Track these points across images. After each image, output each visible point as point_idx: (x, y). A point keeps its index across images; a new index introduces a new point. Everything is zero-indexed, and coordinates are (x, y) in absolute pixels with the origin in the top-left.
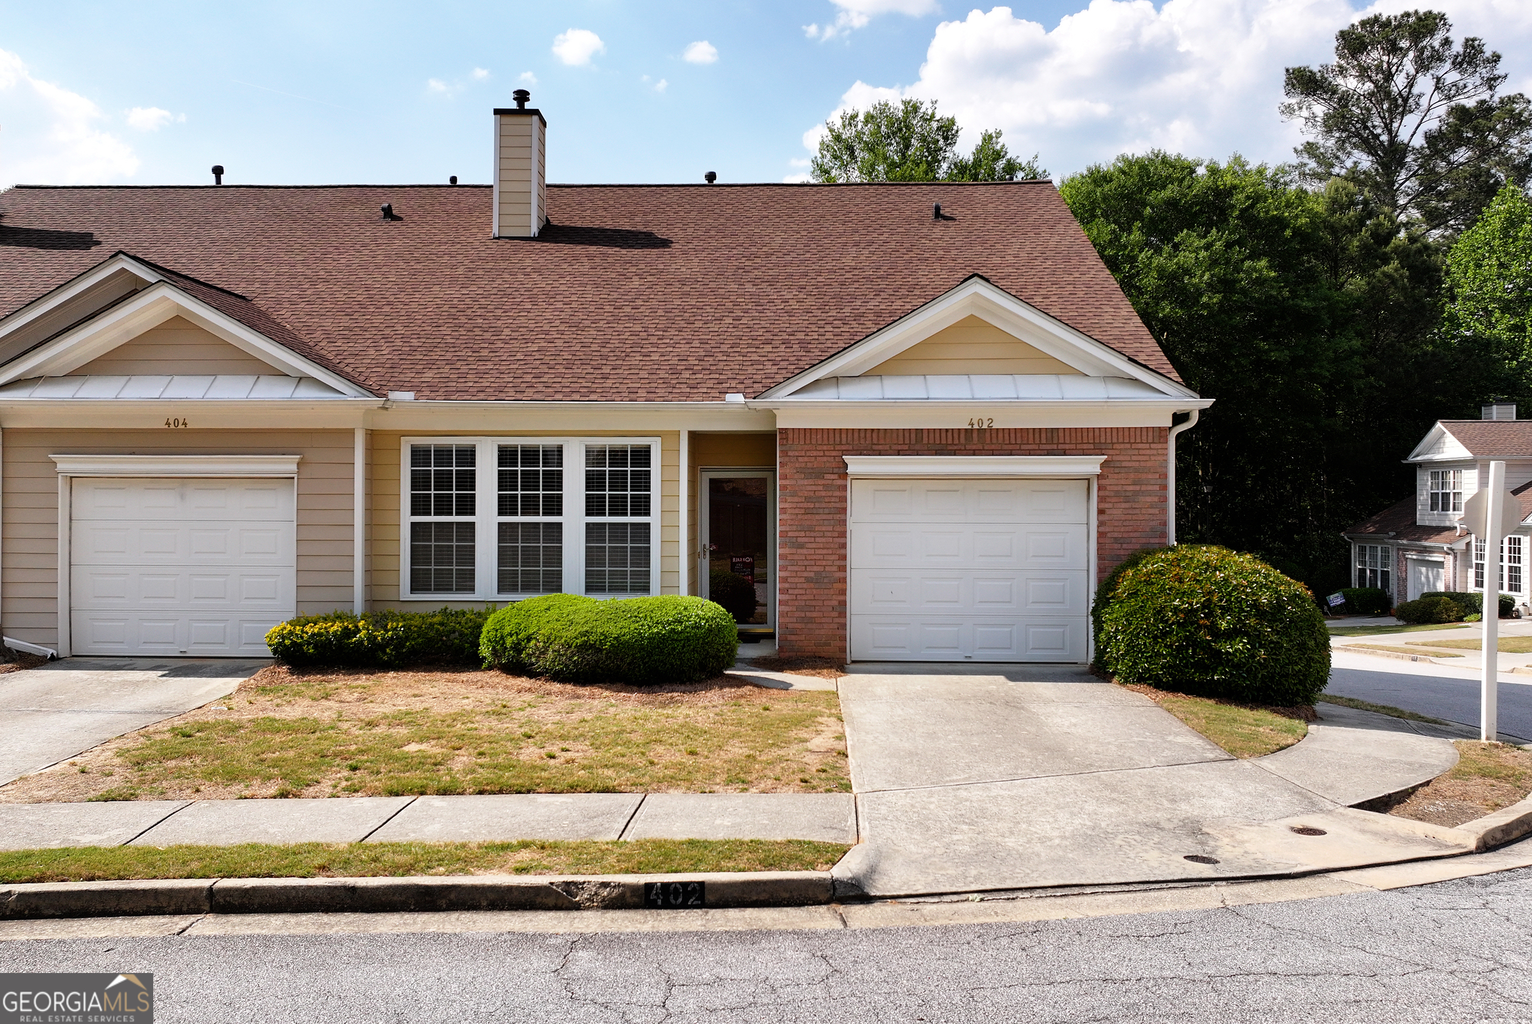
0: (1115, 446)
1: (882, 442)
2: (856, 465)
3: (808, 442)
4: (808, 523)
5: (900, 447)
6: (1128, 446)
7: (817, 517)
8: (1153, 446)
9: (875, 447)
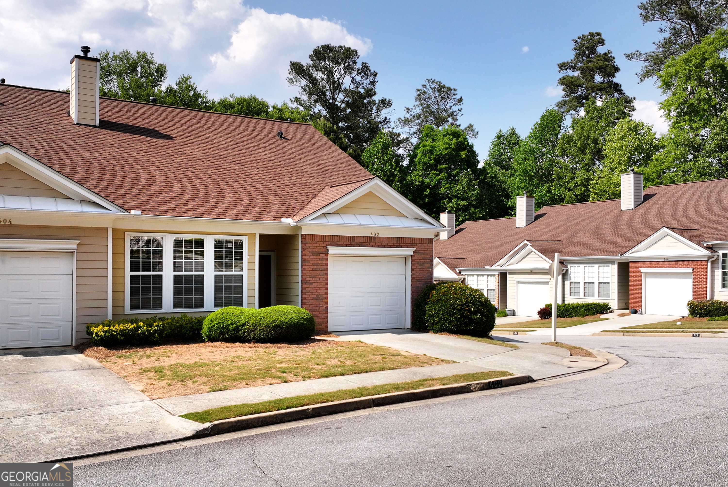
0: (417, 245)
1: (341, 241)
2: (332, 250)
3: (314, 240)
5: (347, 243)
6: (421, 245)
7: (317, 272)
8: (429, 245)
9: (338, 243)
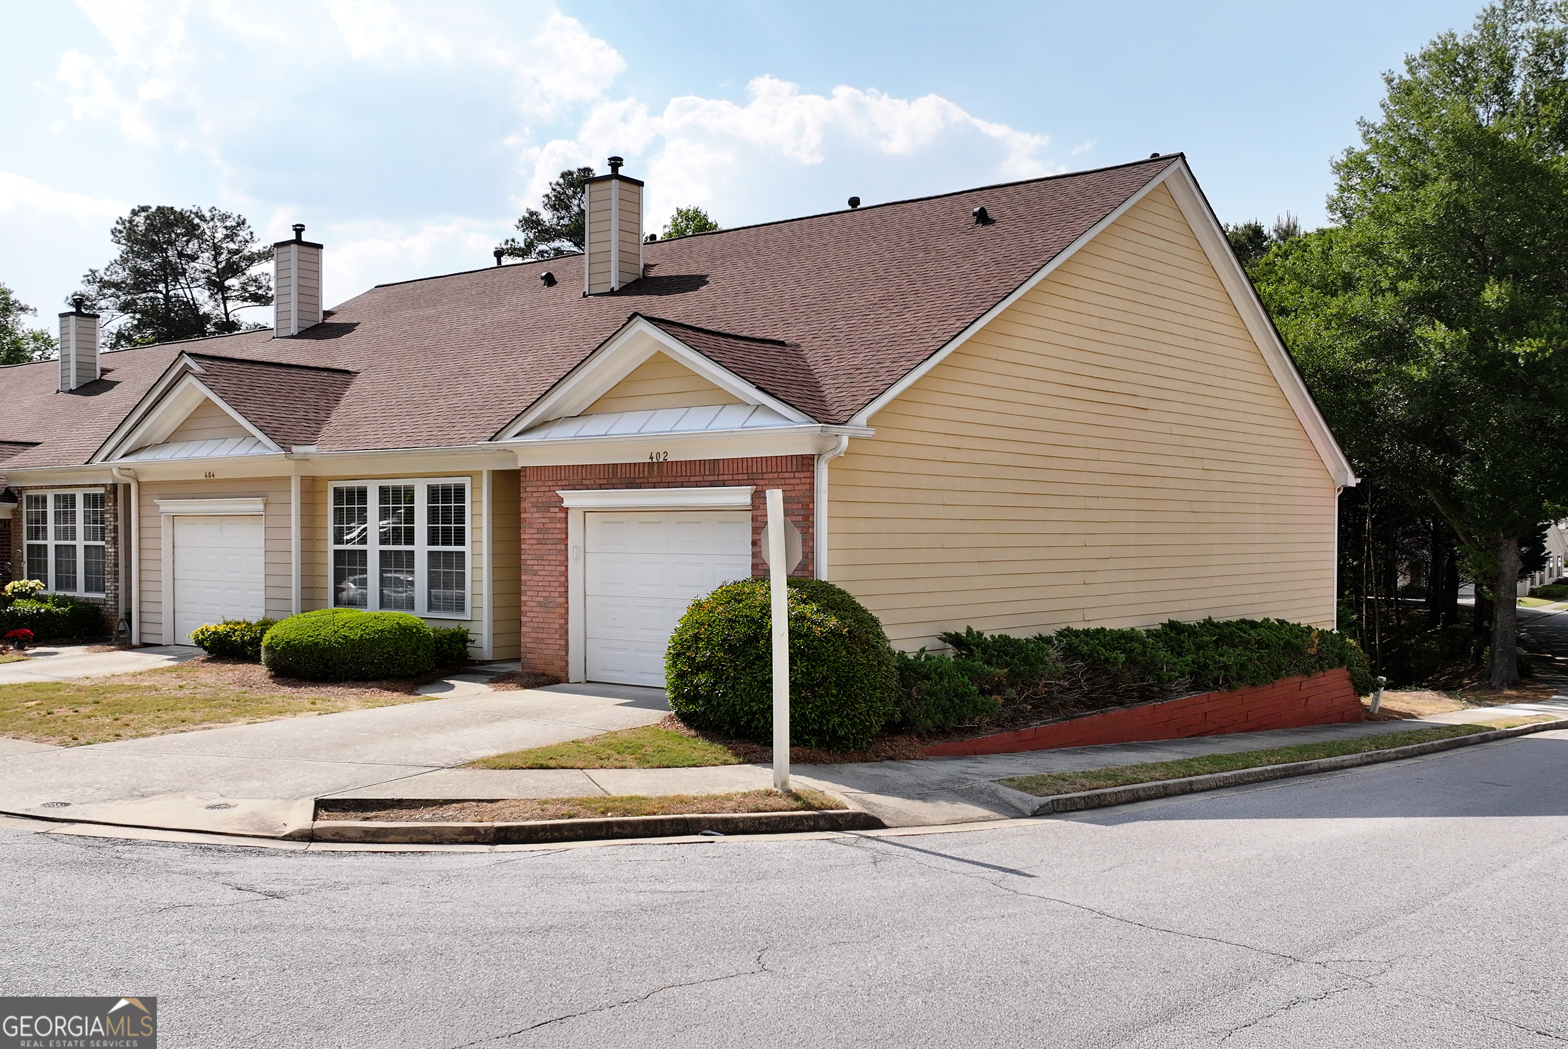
1: (586, 477)
2: (572, 499)
3: (539, 479)
4: (540, 552)
5: (601, 482)
6: (776, 475)
7: (546, 547)
8: (797, 475)
9: (585, 482)
